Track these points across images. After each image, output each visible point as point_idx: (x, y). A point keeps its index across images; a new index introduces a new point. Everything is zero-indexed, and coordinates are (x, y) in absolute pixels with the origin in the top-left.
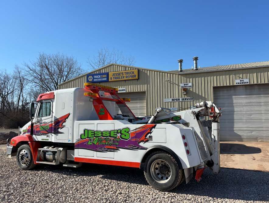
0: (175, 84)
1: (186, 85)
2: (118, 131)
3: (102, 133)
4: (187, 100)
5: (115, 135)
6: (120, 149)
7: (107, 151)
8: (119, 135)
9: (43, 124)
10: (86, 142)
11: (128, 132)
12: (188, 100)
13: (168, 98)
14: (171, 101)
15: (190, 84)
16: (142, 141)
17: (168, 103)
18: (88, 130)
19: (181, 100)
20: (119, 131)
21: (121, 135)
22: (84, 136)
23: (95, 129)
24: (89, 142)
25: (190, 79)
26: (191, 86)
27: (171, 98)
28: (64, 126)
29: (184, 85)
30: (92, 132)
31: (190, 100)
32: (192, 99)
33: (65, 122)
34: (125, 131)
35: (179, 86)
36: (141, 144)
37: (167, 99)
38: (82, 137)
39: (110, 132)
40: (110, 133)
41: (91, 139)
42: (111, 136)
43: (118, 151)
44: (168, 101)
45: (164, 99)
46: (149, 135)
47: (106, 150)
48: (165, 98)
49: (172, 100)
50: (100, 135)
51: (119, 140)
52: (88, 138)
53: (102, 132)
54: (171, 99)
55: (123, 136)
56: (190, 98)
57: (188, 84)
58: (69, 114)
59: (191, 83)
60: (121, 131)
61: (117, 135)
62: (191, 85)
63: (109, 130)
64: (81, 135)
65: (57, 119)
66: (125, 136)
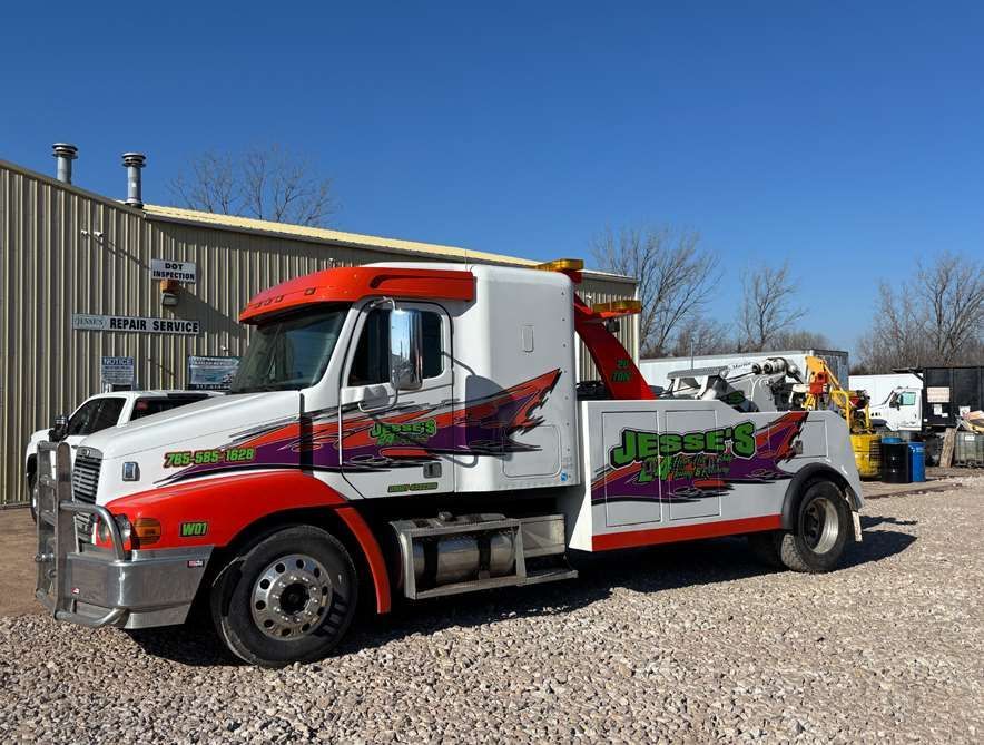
0: (128, 254)
1: (175, 267)
2: (725, 431)
3: (682, 440)
4: (177, 330)
5: (719, 444)
6: (735, 486)
7: (699, 496)
8: (729, 443)
9: (397, 413)
10: (630, 476)
11: (750, 435)
12: (180, 331)
13: (92, 312)
14: (107, 327)
15: (189, 268)
16: (783, 457)
17: (91, 335)
18: (636, 433)
19: (150, 327)
20: (729, 434)
21: (734, 445)
22: (625, 453)
23: (660, 430)
24: (643, 473)
25: (190, 247)
26: (192, 276)
27: (105, 313)
28: (538, 423)
29: (167, 266)
30: (649, 441)
31: (185, 332)
32: (195, 327)
33: (542, 404)
34: (744, 432)
35: (143, 267)
36: (782, 465)
37: (90, 317)
38: (617, 460)
39: (705, 435)
40: (705, 440)
41: (648, 465)
42: (709, 448)
43: (729, 492)
44: (90, 326)
45: (74, 316)
46: (796, 439)
47: (697, 493)
48: (78, 312)
49: (113, 322)
50: (678, 446)
51: (729, 459)
52: (637, 459)
53: (682, 437)
54: (107, 319)
55: (740, 447)
56: (186, 322)
57: (181, 266)
58: (556, 375)
59: (194, 266)
60: (733, 431)
61: (723, 444)
62: (194, 272)
63: (703, 429)
64: (612, 454)
65: (505, 392)
66: (745, 444)
